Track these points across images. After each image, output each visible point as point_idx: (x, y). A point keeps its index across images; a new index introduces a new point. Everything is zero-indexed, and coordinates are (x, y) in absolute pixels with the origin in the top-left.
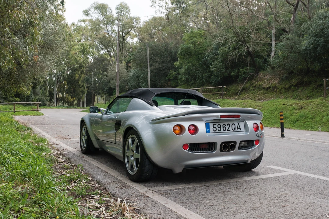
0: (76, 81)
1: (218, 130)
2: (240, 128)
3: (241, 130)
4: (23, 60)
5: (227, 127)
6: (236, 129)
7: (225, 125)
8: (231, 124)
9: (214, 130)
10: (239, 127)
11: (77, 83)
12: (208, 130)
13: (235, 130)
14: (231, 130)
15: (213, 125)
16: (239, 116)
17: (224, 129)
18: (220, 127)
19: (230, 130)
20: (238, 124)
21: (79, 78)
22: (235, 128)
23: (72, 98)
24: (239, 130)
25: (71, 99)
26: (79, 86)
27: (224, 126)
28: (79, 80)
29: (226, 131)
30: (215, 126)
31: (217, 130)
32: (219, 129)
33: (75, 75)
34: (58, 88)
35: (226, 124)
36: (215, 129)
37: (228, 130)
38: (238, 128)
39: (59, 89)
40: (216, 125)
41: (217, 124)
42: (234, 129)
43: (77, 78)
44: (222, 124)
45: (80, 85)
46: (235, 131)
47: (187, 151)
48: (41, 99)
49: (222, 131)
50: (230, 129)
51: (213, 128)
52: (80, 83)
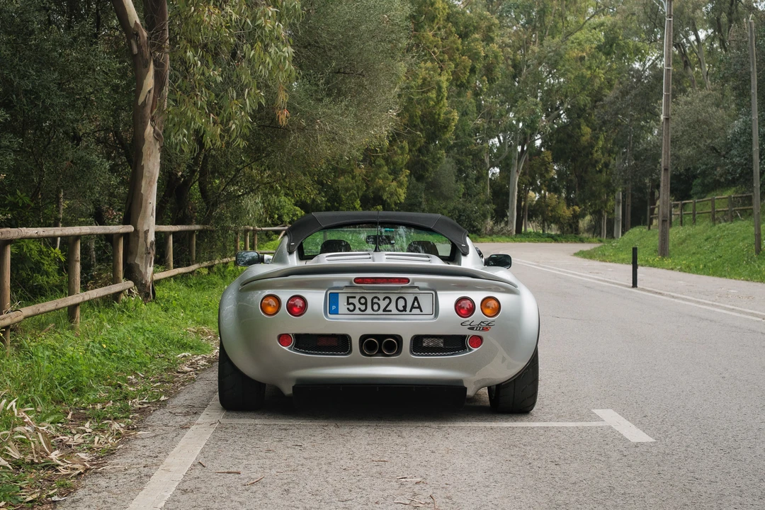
0: (584, 148)
1: (360, 309)
2: (419, 307)
3: (421, 311)
4: (234, 126)
5: (383, 304)
6: (408, 309)
7: (379, 300)
9: (348, 309)
10: (416, 304)
11: (587, 156)
12: (334, 307)
13: (405, 309)
15: (348, 298)
16: (407, 280)
17: (376, 307)
18: (366, 304)
19: (390, 311)
20: (416, 299)
21: (591, 138)
22: (405, 307)
23: (568, 206)
24: (416, 311)
25: (566, 212)
26: (594, 166)
27: (375, 300)
28: (592, 147)
29: (381, 312)
30: (351, 300)
31: (357, 310)
32: (363, 307)
33: (580, 128)
34: (524, 174)
36: (351, 307)
37: (384, 310)
38: (413, 307)
39: (527, 177)
40: (355, 297)
41: (358, 297)
42: (401, 308)
43: (587, 137)
45: (597, 162)
46: (404, 313)
47: (290, 349)
48: (464, 210)
49: (369, 311)
50: (392, 307)
51: (346, 304)
52: (597, 155)
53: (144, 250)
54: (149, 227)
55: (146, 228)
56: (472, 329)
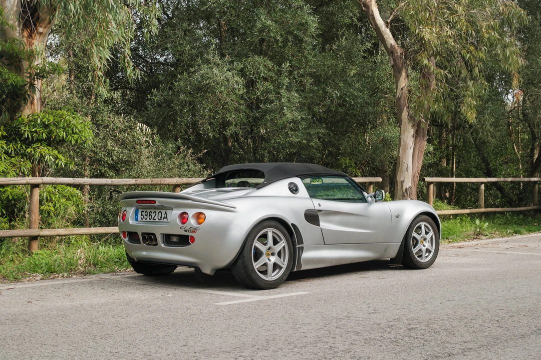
2: (167, 218)
5: (153, 215)
6: (162, 219)
8: (157, 211)
12: (137, 217)
13: (161, 219)
14: (157, 220)
15: (142, 212)
18: (147, 215)
20: (166, 213)
22: (161, 217)
27: (151, 213)
29: (152, 220)
35: (153, 211)
37: (153, 219)
38: (164, 218)
41: (145, 211)
42: (160, 218)
44: (149, 211)
46: (160, 221)
49: (148, 220)
53: (401, 194)
54: (404, 178)
55: (402, 179)
56: (186, 231)
